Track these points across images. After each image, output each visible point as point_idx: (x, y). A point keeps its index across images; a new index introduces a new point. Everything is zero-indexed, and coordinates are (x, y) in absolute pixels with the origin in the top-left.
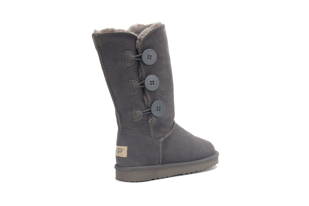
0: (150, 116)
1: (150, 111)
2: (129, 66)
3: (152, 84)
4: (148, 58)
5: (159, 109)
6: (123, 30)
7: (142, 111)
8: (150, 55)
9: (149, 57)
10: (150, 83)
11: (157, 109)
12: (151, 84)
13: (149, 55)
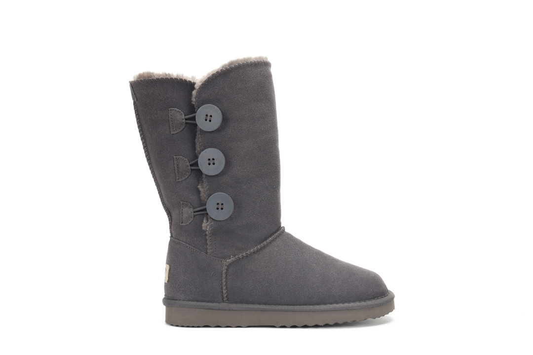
0: (205, 219)
1: (205, 210)
2: (175, 132)
3: (212, 164)
4: (206, 120)
5: (220, 207)
6: (169, 74)
7: (194, 208)
8: (209, 115)
9: (208, 118)
10: (208, 162)
11: (217, 206)
12: (209, 164)
13: (207, 115)
